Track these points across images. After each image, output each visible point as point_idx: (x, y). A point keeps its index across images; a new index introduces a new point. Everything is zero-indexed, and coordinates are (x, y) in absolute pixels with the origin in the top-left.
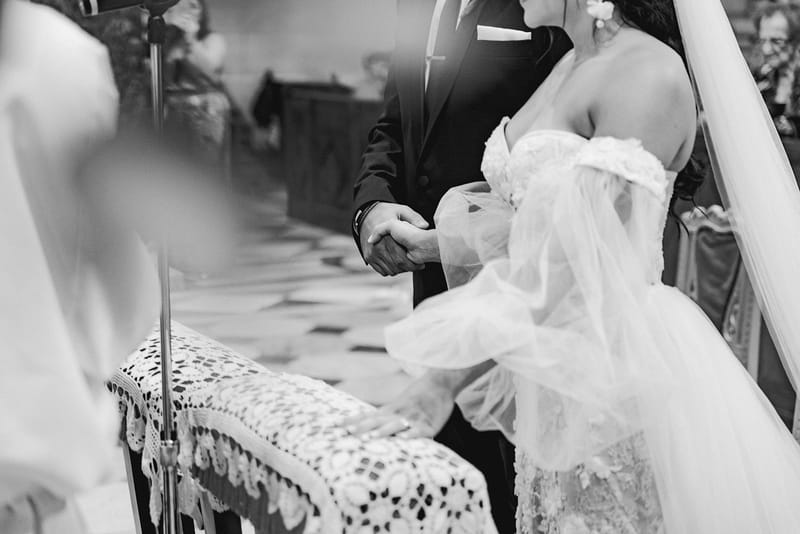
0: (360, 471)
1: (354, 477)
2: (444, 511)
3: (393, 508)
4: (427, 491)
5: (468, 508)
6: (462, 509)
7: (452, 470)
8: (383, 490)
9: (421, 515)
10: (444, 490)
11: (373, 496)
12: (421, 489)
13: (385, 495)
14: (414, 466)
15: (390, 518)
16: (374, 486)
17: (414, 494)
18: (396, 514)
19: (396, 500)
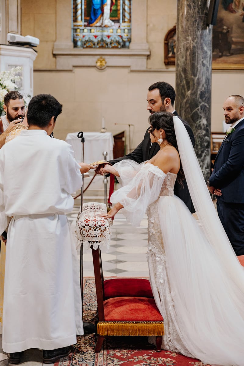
0: (85, 221)
1: (83, 222)
2: (100, 230)
3: (89, 228)
4: (97, 226)
5: (105, 230)
6: (104, 230)
7: (102, 223)
8: (88, 224)
9: (95, 230)
10: (100, 226)
11: (86, 225)
12: (95, 225)
13: (88, 225)
14: (95, 221)
15: (89, 230)
16: (86, 223)
17: (94, 226)
18: (90, 229)
19: (90, 226)
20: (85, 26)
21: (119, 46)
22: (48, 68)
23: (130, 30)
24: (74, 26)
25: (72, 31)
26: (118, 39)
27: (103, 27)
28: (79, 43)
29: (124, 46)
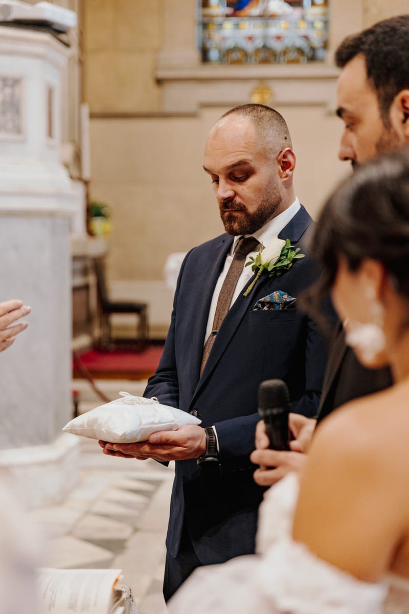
20: (227, 16)
21: (301, 58)
22: (144, 109)
23: (326, 23)
24: (204, 16)
25: (201, 28)
26: (300, 43)
27: (267, 18)
28: (214, 55)
29: (313, 58)
